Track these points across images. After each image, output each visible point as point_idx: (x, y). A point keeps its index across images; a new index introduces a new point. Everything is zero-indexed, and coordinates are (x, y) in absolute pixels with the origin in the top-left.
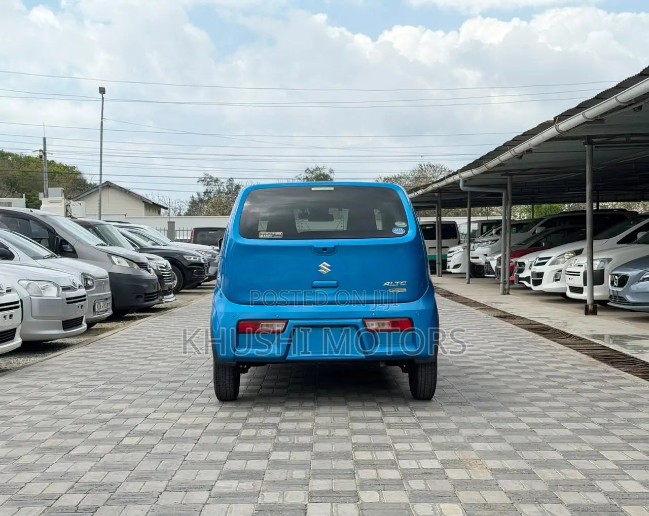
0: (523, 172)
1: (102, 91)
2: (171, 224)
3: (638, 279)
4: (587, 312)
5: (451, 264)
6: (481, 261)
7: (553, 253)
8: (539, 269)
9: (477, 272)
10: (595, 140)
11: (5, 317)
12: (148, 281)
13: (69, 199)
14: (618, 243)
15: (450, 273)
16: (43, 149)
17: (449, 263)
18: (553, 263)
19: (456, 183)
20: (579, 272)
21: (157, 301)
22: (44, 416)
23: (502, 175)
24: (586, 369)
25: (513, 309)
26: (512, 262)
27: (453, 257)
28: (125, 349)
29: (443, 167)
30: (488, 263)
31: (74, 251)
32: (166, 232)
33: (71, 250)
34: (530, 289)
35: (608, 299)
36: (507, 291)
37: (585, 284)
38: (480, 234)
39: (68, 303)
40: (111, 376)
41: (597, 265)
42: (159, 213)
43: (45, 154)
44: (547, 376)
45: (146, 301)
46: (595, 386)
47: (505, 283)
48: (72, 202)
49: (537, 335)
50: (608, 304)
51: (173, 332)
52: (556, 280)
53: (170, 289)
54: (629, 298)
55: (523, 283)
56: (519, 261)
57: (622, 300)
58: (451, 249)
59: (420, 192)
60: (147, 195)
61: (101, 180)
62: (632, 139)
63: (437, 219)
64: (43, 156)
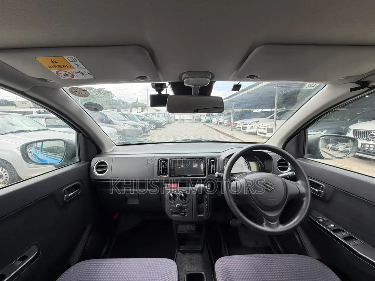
8: (245, 126)
14: (269, 119)
18: (250, 124)
31: (113, 123)
52: (251, 129)
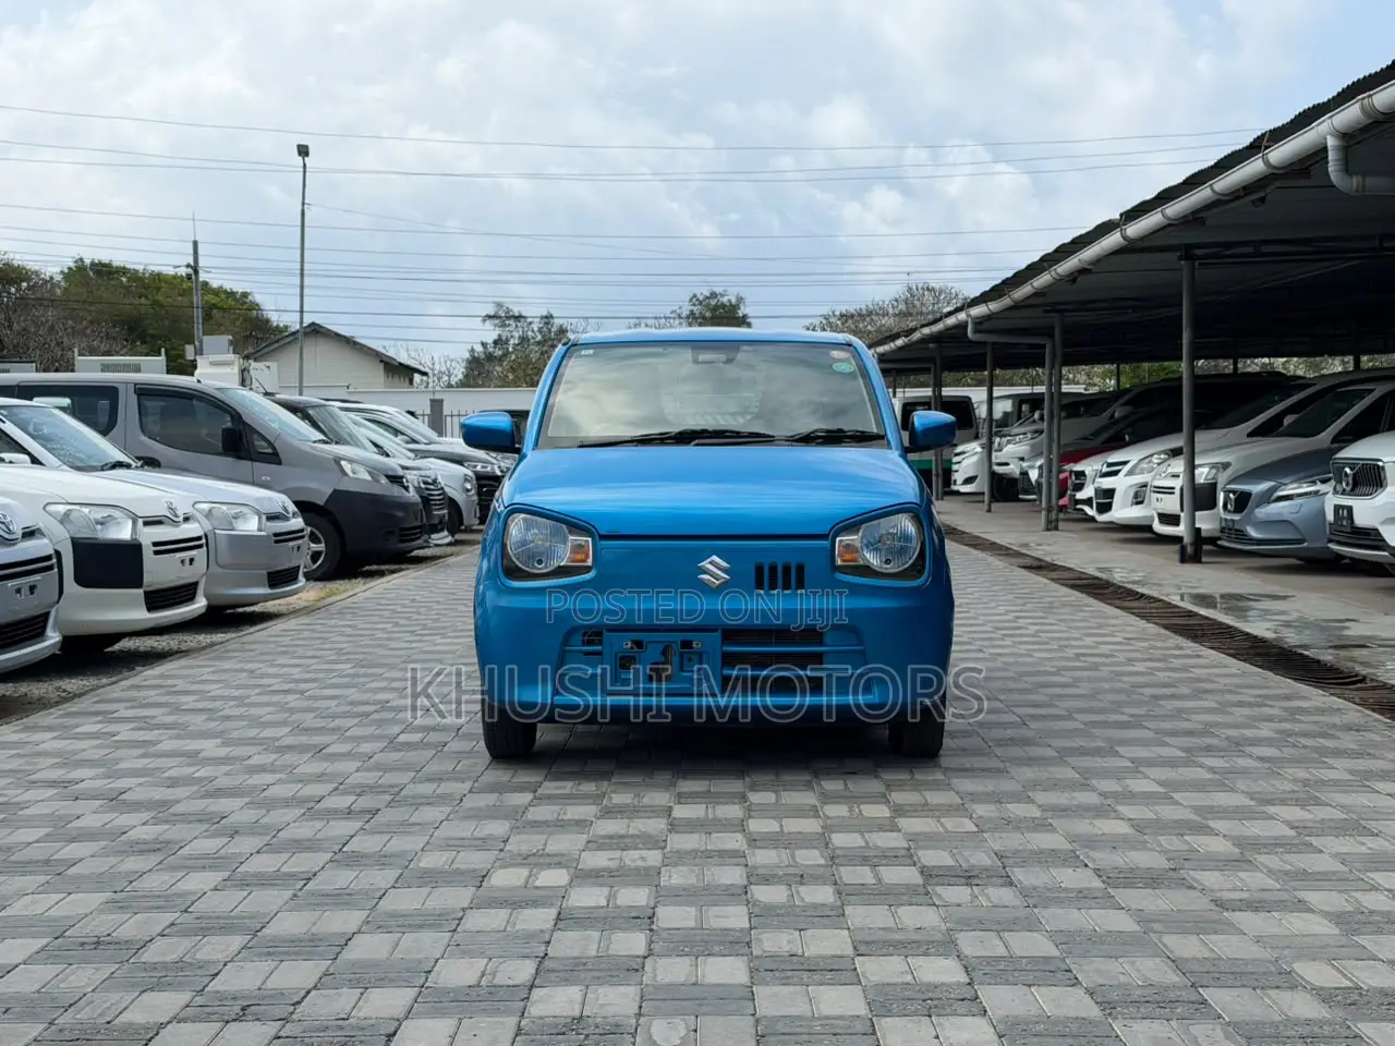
0: (1082, 305)
1: (303, 151)
2: (437, 405)
3: (1267, 498)
4: (1184, 558)
5: (959, 477)
6: (1013, 469)
7: (1132, 455)
8: (1107, 483)
9: (1005, 489)
10: (1199, 252)
11: (182, 562)
12: (405, 506)
13: (247, 357)
14: (1250, 435)
15: (958, 493)
16: (192, 264)
17: (956, 474)
18: (1130, 473)
19: (962, 326)
20: (1173, 488)
21: (420, 541)
22: (271, 709)
23: (1047, 311)
24: (1145, 644)
25: (1056, 554)
26: (1065, 471)
27: (964, 464)
28: (376, 619)
29: (953, 291)
30: (1025, 474)
31: (276, 453)
32: (426, 418)
33: (270, 451)
34: (1092, 519)
35: (1218, 534)
36: (1053, 524)
37: (1182, 510)
38: (1015, 418)
39: (276, 542)
40: (361, 657)
41: (1202, 474)
42: (411, 381)
43: (196, 272)
44: (1077, 654)
45: (402, 541)
46: (1148, 668)
47: (1049, 510)
48: (253, 364)
49: (1084, 596)
50: (1219, 542)
51: (454, 594)
52: (1137, 503)
53: (441, 522)
54: (1253, 533)
55: (1082, 510)
56: (1075, 469)
57: (1241, 536)
58: (959, 449)
59: (900, 342)
60: (385, 348)
61: (301, 322)
62: (1265, 249)
63: (934, 391)
64: (193, 277)
